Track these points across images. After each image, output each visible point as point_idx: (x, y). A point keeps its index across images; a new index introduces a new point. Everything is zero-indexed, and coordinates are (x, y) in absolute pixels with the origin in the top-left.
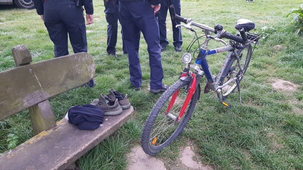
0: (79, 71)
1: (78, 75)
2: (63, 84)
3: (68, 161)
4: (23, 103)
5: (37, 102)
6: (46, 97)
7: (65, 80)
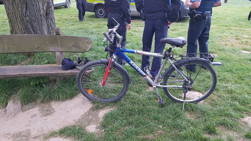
0: (81, 45)
2: (70, 48)
4: (50, 49)
5: (55, 51)
6: (60, 51)
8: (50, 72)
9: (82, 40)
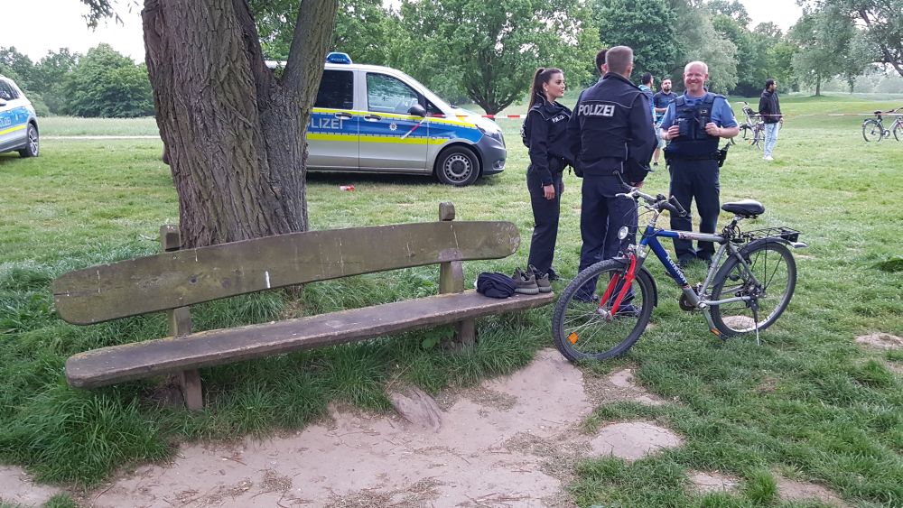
0: (500, 241)
1: (497, 245)
2: (479, 249)
3: (468, 311)
4: (439, 256)
5: (450, 259)
6: (460, 258)
7: (482, 246)
8: (480, 307)
9: (499, 228)
